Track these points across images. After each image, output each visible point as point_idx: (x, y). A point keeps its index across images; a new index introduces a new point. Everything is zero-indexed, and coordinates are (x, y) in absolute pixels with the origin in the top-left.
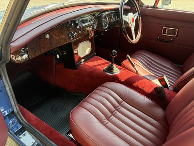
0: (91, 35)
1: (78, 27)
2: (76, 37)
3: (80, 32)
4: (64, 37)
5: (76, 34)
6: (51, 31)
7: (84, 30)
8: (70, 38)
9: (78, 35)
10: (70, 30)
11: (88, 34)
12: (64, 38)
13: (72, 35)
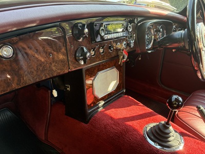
0: (124, 58)
1: (98, 39)
2: (92, 59)
3: (101, 50)
4: (61, 57)
5: (93, 53)
6: (20, 39)
7: (110, 48)
8: (77, 60)
9: (97, 56)
10: (80, 44)
11: (118, 56)
12: (62, 61)
13: (84, 54)
